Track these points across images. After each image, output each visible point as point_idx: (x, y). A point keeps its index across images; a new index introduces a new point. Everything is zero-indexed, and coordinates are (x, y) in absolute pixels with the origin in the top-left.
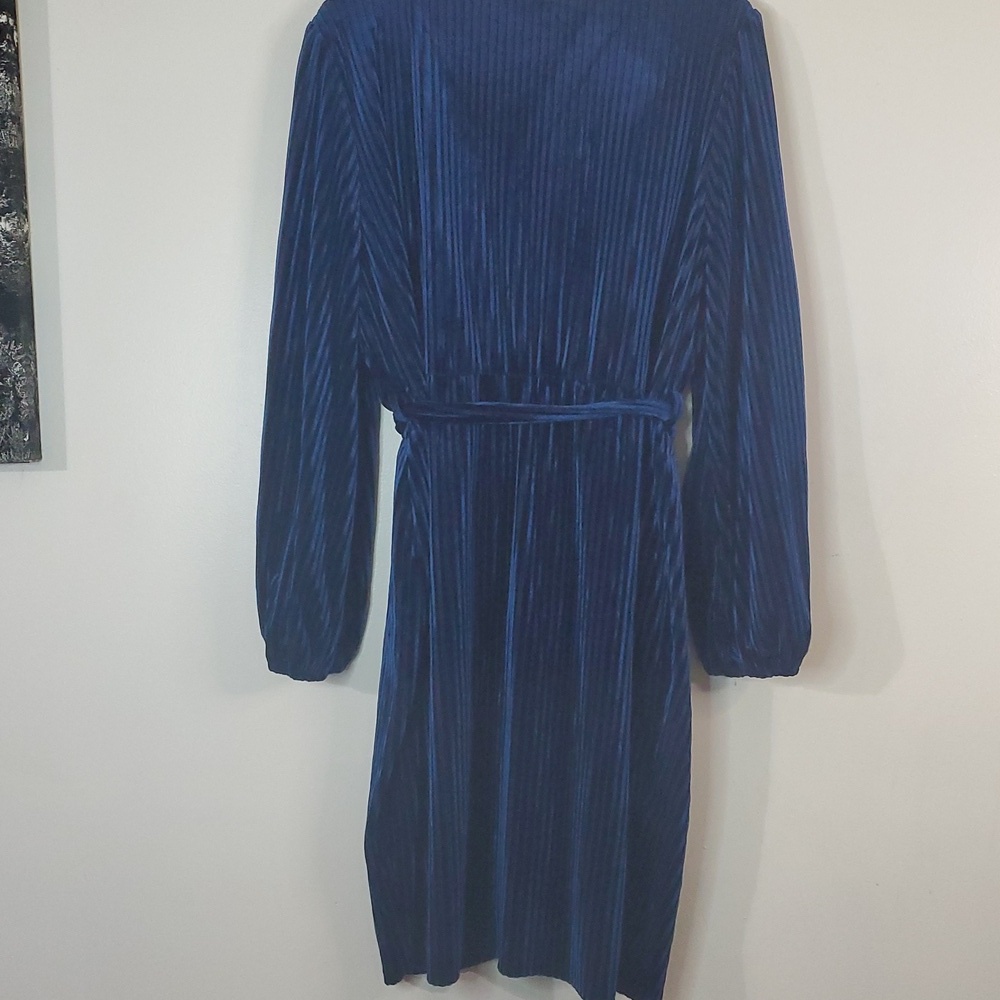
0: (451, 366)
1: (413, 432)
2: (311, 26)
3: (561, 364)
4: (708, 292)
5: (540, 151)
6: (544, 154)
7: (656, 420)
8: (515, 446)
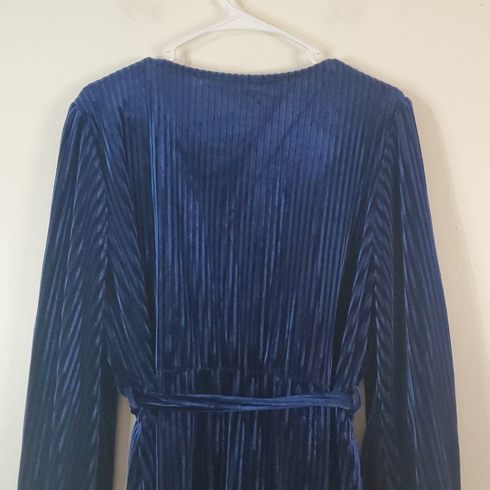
0: (176, 364)
1: (144, 417)
2: (73, 105)
3: (263, 359)
4: (377, 305)
5: (246, 198)
6: (249, 202)
7: (340, 410)
8: (227, 426)
